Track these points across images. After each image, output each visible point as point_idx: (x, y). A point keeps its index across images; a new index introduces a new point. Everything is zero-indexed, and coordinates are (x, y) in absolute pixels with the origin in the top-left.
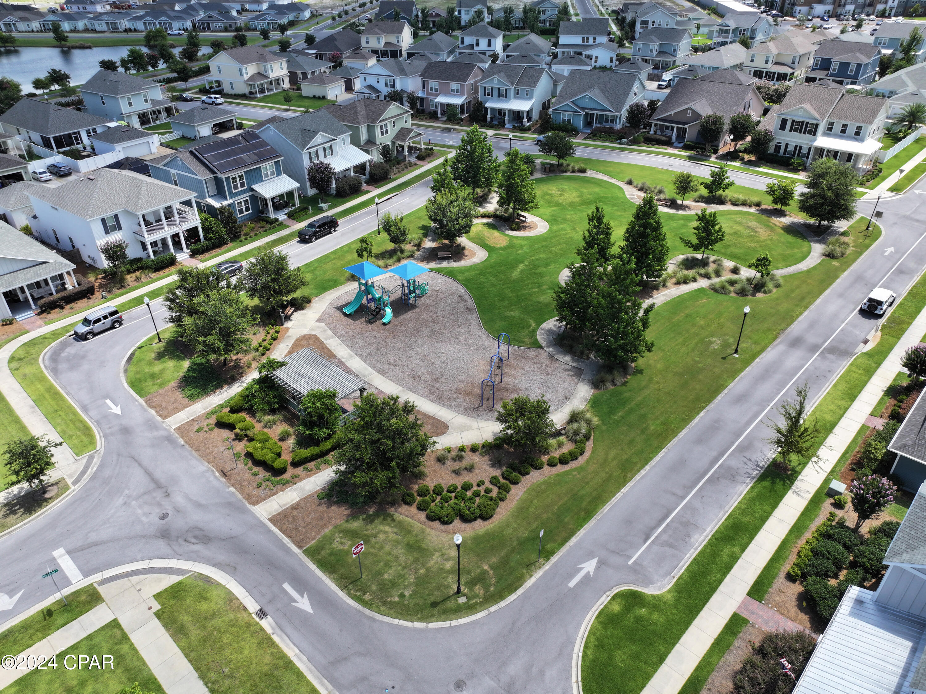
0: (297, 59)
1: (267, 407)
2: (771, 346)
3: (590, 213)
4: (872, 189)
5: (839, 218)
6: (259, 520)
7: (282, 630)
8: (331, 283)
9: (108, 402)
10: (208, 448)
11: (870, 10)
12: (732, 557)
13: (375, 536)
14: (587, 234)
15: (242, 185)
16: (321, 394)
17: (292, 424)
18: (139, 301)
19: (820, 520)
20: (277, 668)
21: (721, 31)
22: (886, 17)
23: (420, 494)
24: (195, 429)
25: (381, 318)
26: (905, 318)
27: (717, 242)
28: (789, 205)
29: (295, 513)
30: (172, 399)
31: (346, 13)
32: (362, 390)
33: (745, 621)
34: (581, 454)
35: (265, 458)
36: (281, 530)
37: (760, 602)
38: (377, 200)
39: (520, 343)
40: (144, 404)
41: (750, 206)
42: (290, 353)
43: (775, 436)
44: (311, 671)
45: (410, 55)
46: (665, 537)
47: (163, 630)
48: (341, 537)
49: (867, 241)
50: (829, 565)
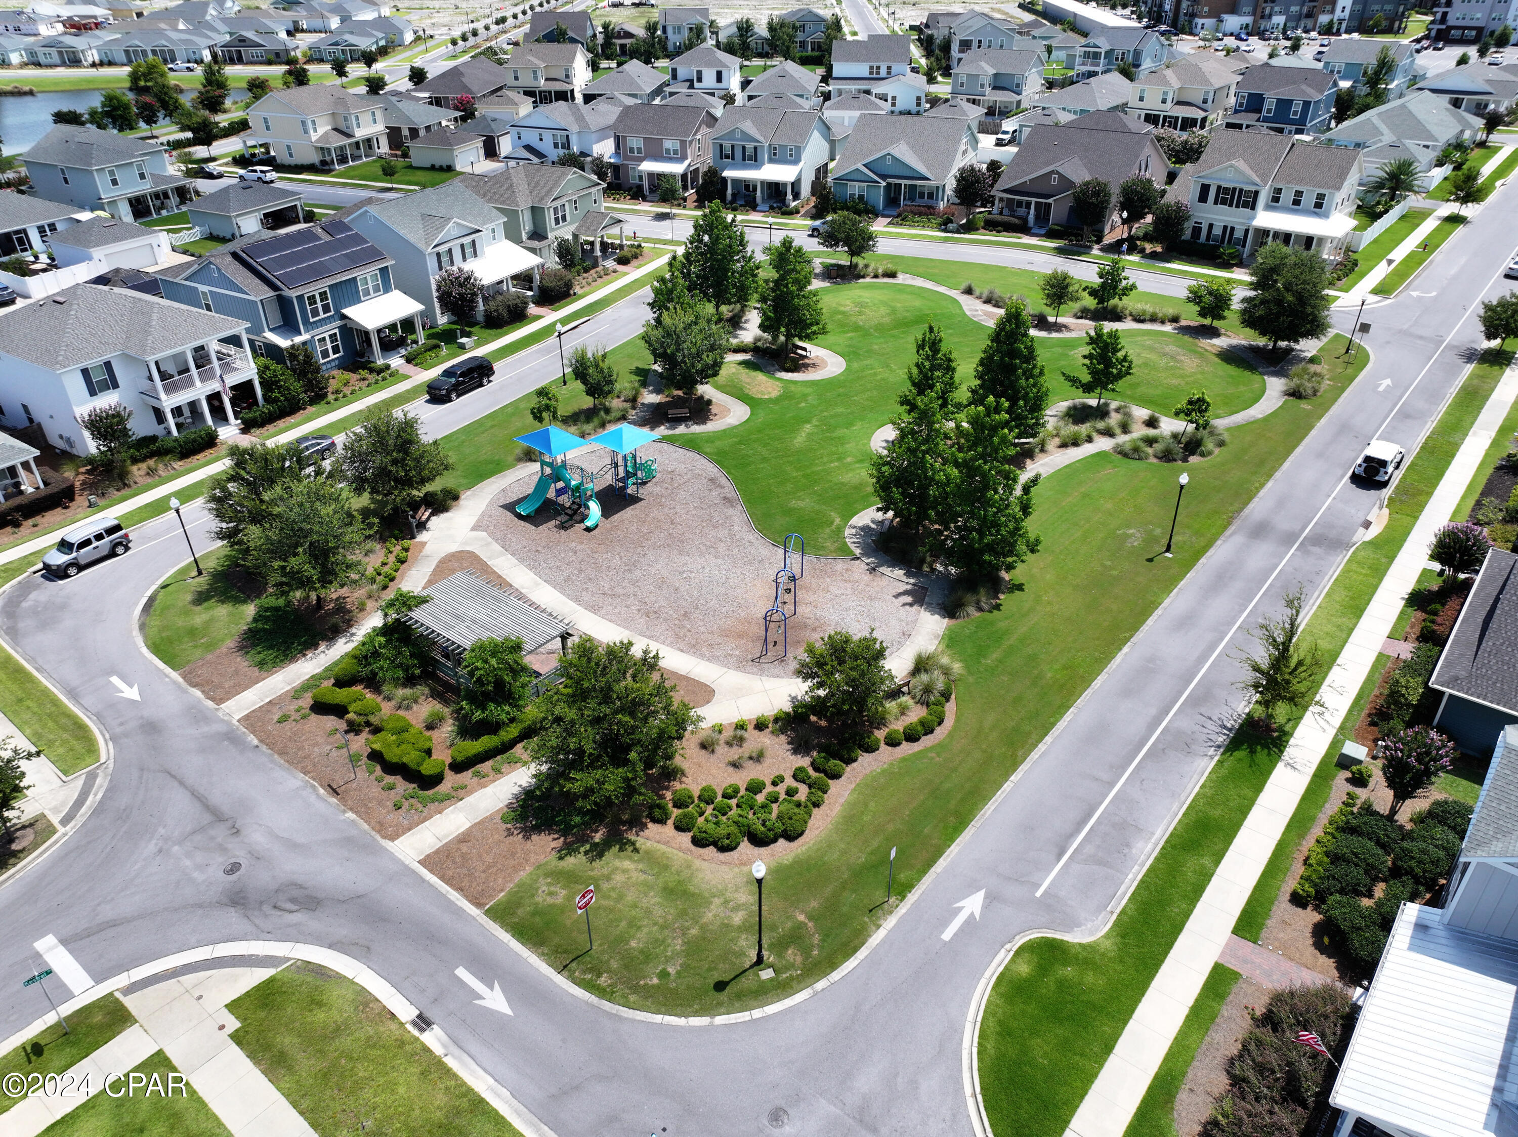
0: (400, 105)
1: (400, 673)
2: (1222, 538)
3: (920, 337)
4: (1347, 291)
5: (1305, 335)
6: (403, 864)
7: (461, 1048)
8: (491, 466)
9: (115, 680)
10: (302, 748)
11: (1309, 23)
12: (1201, 874)
13: (608, 878)
14: (915, 371)
15: (326, 309)
16: (496, 646)
17: (446, 702)
18: (159, 508)
19: (1333, 805)
20: (458, 1112)
21: (1086, 55)
22: (1333, 34)
23: (678, 804)
24: (276, 718)
25: (582, 521)
26: (1421, 486)
27: (1121, 378)
28: (1224, 318)
29: (464, 848)
30: (230, 670)
31: (475, 33)
32: (565, 637)
33: (1235, 976)
34: (940, 724)
35: (405, 760)
36: (442, 878)
37: (1255, 943)
38: (559, 327)
39: (819, 551)
40: (181, 680)
41: (1163, 322)
42: (430, 583)
43: (1250, 676)
44: (519, 1114)
45: (589, 98)
46: (1089, 849)
47: (248, 1063)
48: (549, 884)
49: (1350, 371)
50: (1357, 874)
